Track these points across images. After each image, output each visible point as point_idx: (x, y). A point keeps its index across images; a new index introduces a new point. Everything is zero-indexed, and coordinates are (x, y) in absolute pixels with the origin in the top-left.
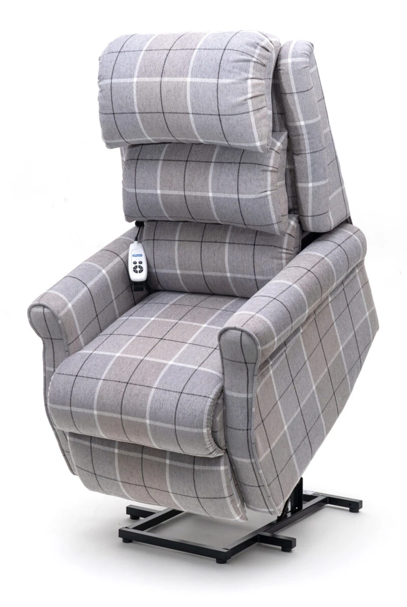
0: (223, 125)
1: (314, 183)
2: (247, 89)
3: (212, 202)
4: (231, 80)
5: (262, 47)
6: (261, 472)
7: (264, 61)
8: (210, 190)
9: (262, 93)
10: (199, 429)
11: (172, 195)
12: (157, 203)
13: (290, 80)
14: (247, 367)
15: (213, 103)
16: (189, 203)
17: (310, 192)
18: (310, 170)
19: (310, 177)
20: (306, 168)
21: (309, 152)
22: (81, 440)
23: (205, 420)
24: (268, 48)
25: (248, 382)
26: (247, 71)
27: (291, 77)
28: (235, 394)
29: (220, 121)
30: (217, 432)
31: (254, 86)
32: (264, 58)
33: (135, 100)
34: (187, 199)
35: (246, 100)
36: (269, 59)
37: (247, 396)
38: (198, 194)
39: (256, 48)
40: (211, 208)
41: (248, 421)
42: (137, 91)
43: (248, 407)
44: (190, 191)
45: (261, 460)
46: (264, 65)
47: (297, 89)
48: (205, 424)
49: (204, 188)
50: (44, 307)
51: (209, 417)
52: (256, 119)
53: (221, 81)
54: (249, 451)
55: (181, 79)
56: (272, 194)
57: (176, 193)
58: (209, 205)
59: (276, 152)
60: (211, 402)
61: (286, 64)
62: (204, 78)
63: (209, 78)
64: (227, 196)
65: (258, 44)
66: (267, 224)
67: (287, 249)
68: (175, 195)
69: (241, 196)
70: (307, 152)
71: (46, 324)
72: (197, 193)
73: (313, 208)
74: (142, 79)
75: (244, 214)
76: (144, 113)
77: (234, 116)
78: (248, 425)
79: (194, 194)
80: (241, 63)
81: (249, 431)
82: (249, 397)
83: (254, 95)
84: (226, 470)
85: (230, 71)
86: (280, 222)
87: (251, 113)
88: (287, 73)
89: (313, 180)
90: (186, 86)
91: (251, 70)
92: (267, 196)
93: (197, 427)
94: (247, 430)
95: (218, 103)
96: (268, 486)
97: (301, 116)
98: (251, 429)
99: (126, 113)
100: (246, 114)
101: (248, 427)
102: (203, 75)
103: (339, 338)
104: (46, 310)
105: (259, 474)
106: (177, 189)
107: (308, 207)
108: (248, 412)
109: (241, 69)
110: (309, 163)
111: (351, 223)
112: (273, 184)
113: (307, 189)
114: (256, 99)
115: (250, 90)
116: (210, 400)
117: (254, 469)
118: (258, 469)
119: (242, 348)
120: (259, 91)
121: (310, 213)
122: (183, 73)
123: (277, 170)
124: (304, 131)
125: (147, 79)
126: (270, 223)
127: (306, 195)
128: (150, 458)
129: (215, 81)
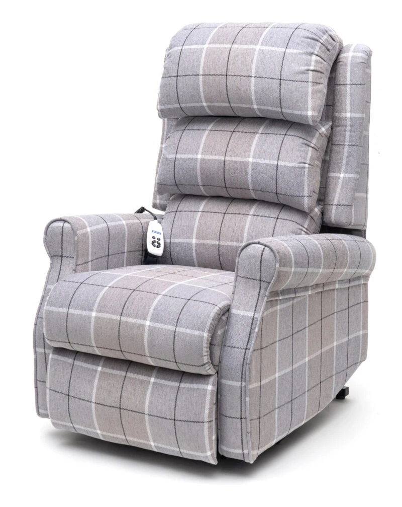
0: (282, 90)
1: (346, 174)
2: (310, 62)
3: (250, 167)
4: (298, 51)
5: (329, 35)
6: (247, 399)
7: (329, 47)
8: (251, 156)
9: (322, 71)
10: (201, 332)
11: (212, 160)
12: (195, 168)
13: (346, 72)
14: (260, 285)
15: (277, 68)
16: (227, 168)
17: (341, 181)
18: (344, 161)
19: (343, 168)
20: (341, 159)
21: (348, 143)
22: (64, 358)
23: (208, 325)
24: (335, 38)
25: (258, 301)
26: (313, 48)
27: (349, 68)
28: (241, 312)
29: (280, 85)
30: (215, 345)
31: (316, 62)
32: (330, 44)
33: (202, 64)
34: (226, 164)
35: (308, 70)
36: (334, 47)
37: (254, 315)
38: (239, 159)
39: (324, 34)
40: (247, 174)
41: (249, 340)
42: (206, 55)
43: (251, 327)
44: (231, 156)
45: (251, 387)
46: (328, 50)
47: (351, 81)
48: (207, 327)
49: (246, 154)
50: (65, 221)
51: (213, 322)
52: (313, 90)
53: (288, 50)
54: (242, 372)
55: (251, 47)
56: (309, 168)
57: (217, 157)
58: (246, 171)
59: (320, 134)
60: (218, 310)
61: (346, 57)
62: (273, 46)
63: (278, 47)
64: (267, 161)
65: (327, 32)
66: (298, 195)
67: (307, 229)
68: (215, 160)
69: (280, 163)
70: (346, 144)
71: (62, 239)
72: (237, 158)
73: (339, 197)
74: (213, 46)
75: (279, 181)
76: (207, 75)
77: (294, 83)
78: (247, 344)
79: (234, 159)
80: (309, 40)
81: (247, 350)
82: (255, 316)
83: (315, 68)
84: (212, 391)
85: (298, 44)
86: (311, 196)
87: (310, 84)
88: (346, 65)
89: (345, 171)
90: (254, 52)
91: (317, 48)
92: (304, 168)
93: (199, 329)
94: (246, 349)
95: (282, 69)
96: (250, 420)
97: (348, 108)
98: (249, 349)
99: (189, 75)
100: (306, 83)
101: (247, 346)
102: (273, 44)
103: (335, 332)
104: (66, 225)
105: (245, 402)
106: (218, 154)
107: (335, 196)
108: (250, 332)
109: (308, 45)
110: (346, 154)
111: (365, 237)
112: (312, 159)
113: (338, 178)
114: (316, 73)
115: (313, 63)
116: (217, 308)
117: (241, 396)
118: (245, 396)
119: (261, 263)
120: (321, 68)
121: (335, 202)
122: (253, 42)
123: (318, 149)
124: (348, 123)
125: (218, 46)
126: (301, 195)
127: (336, 184)
128: (134, 377)
129: (283, 50)
